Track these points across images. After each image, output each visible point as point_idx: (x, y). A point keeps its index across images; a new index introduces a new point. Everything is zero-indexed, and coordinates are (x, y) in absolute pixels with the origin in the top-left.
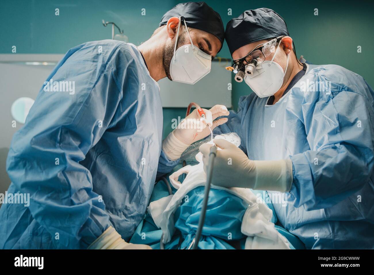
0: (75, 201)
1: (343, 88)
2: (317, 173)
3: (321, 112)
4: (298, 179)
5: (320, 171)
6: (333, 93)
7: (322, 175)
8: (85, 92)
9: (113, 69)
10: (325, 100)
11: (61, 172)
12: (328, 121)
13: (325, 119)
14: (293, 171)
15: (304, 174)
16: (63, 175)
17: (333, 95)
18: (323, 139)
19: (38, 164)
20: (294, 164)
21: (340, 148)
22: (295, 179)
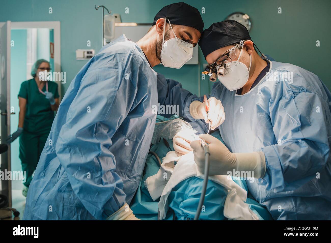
0: (104, 181)
1: (302, 90)
2: (285, 164)
3: (284, 109)
4: (270, 169)
5: (287, 163)
6: (295, 93)
7: (288, 166)
8: (112, 94)
9: (129, 73)
10: (287, 99)
11: (96, 157)
12: (292, 120)
13: (290, 118)
14: (266, 162)
15: (275, 165)
16: (97, 160)
17: (294, 95)
18: (287, 134)
19: (80, 150)
20: (266, 156)
21: (302, 143)
22: (268, 169)
